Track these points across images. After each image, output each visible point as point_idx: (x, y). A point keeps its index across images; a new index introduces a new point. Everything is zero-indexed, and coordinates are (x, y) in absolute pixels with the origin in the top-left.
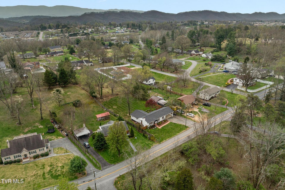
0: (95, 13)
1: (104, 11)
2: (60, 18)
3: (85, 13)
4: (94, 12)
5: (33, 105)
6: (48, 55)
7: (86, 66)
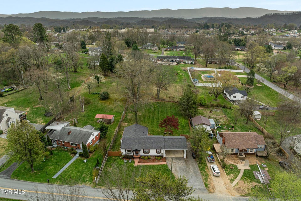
0: (280, 14)
1: (293, 12)
2: (232, 19)
3: (266, 15)
4: (278, 14)
5: (69, 86)
6: (168, 48)
7: (185, 63)
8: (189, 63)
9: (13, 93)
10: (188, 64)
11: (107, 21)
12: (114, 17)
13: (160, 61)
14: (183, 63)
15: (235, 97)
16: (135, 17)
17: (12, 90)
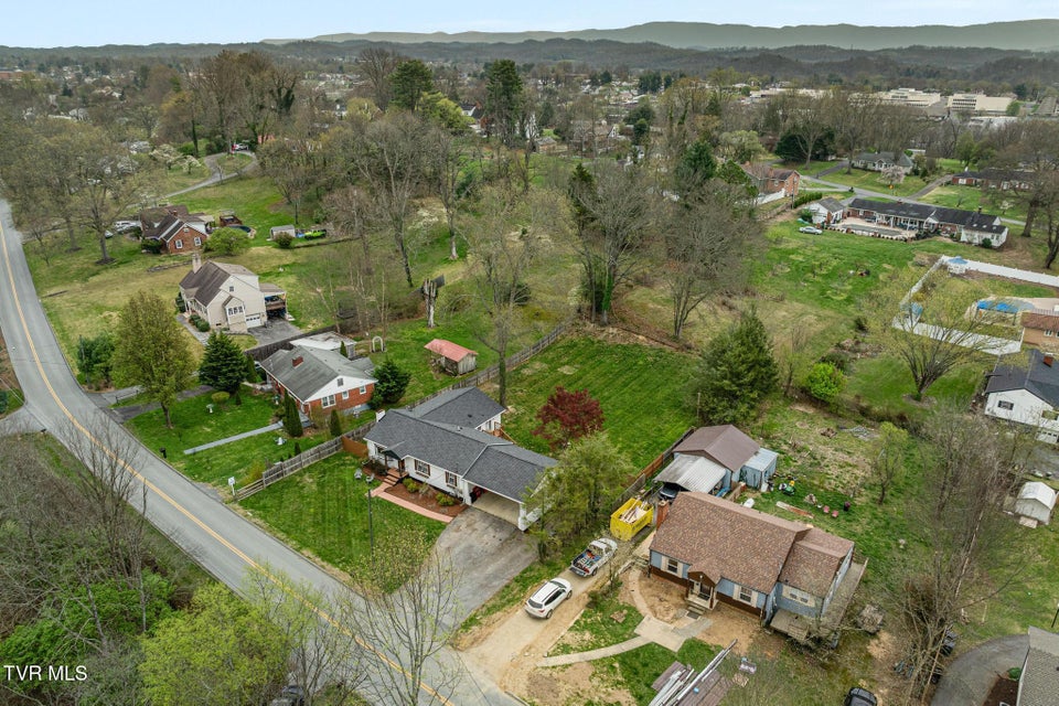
5: (454, 249)
6: (963, 175)
7: (957, 239)
8: (976, 241)
9: (318, 244)
10: (970, 243)
11: (852, 59)
12: (896, 47)
13: (861, 217)
14: (952, 237)
15: (1011, 406)
16: (982, 46)
17: (323, 236)
